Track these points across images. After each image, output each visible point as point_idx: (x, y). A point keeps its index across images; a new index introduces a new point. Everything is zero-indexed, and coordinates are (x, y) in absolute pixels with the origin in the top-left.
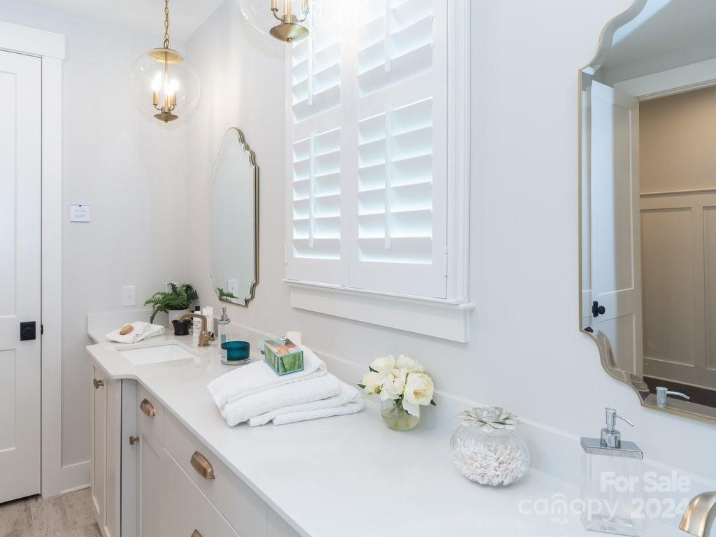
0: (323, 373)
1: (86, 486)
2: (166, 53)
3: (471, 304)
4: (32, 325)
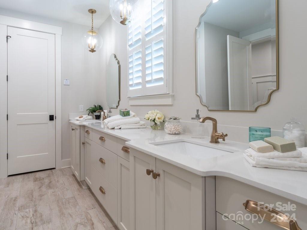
0: (135, 117)
1: (69, 166)
2: (92, 31)
3: (174, 94)
4: (53, 116)
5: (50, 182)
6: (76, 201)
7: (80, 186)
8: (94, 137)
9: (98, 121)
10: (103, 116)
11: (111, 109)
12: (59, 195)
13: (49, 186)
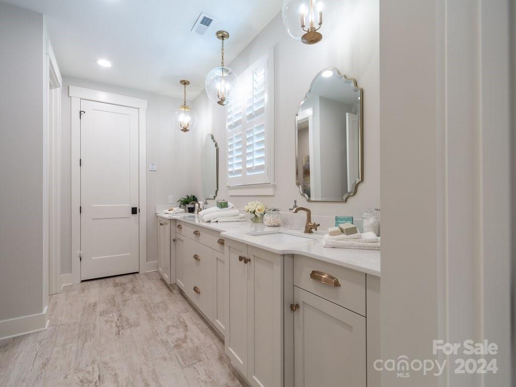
0: (234, 209)
1: (157, 270)
2: (185, 107)
3: (275, 183)
4: (136, 208)
5: (134, 287)
6: (166, 305)
7: (170, 290)
8: (187, 232)
9: (191, 214)
10: (197, 208)
11: (208, 201)
12: (145, 300)
13: (133, 291)
